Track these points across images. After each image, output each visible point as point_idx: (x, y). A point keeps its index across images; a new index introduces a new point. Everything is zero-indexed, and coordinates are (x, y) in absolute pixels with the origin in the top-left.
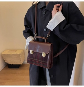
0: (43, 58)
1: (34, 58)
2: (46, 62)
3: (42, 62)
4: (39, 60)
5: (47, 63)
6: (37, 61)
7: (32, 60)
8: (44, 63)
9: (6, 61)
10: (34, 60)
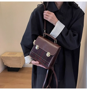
0: (46, 57)
1: (37, 54)
2: (48, 62)
3: (44, 61)
4: (42, 58)
5: (49, 64)
6: (40, 57)
7: (35, 55)
8: (46, 62)
9: (5, 64)
10: (37, 55)
